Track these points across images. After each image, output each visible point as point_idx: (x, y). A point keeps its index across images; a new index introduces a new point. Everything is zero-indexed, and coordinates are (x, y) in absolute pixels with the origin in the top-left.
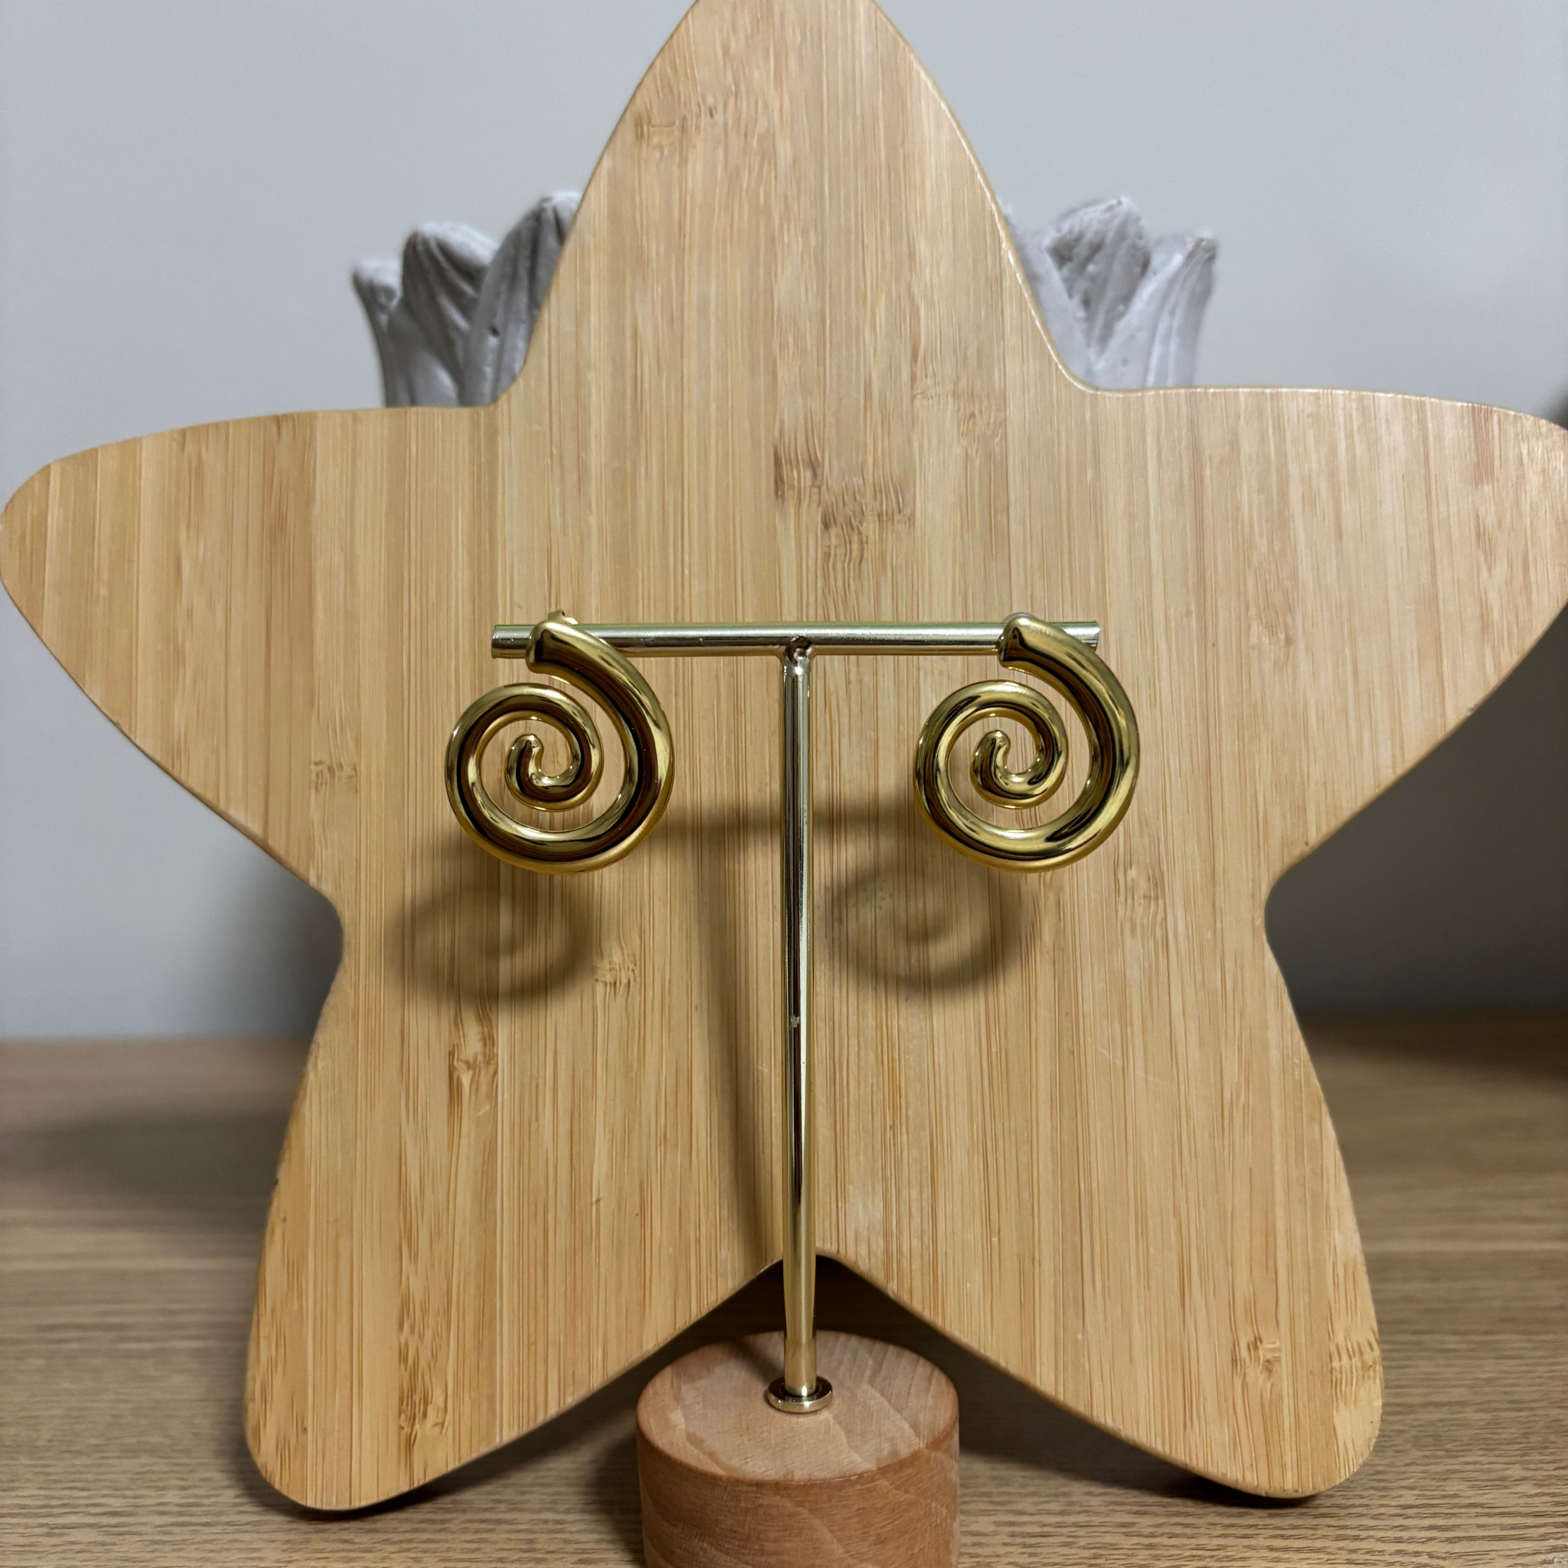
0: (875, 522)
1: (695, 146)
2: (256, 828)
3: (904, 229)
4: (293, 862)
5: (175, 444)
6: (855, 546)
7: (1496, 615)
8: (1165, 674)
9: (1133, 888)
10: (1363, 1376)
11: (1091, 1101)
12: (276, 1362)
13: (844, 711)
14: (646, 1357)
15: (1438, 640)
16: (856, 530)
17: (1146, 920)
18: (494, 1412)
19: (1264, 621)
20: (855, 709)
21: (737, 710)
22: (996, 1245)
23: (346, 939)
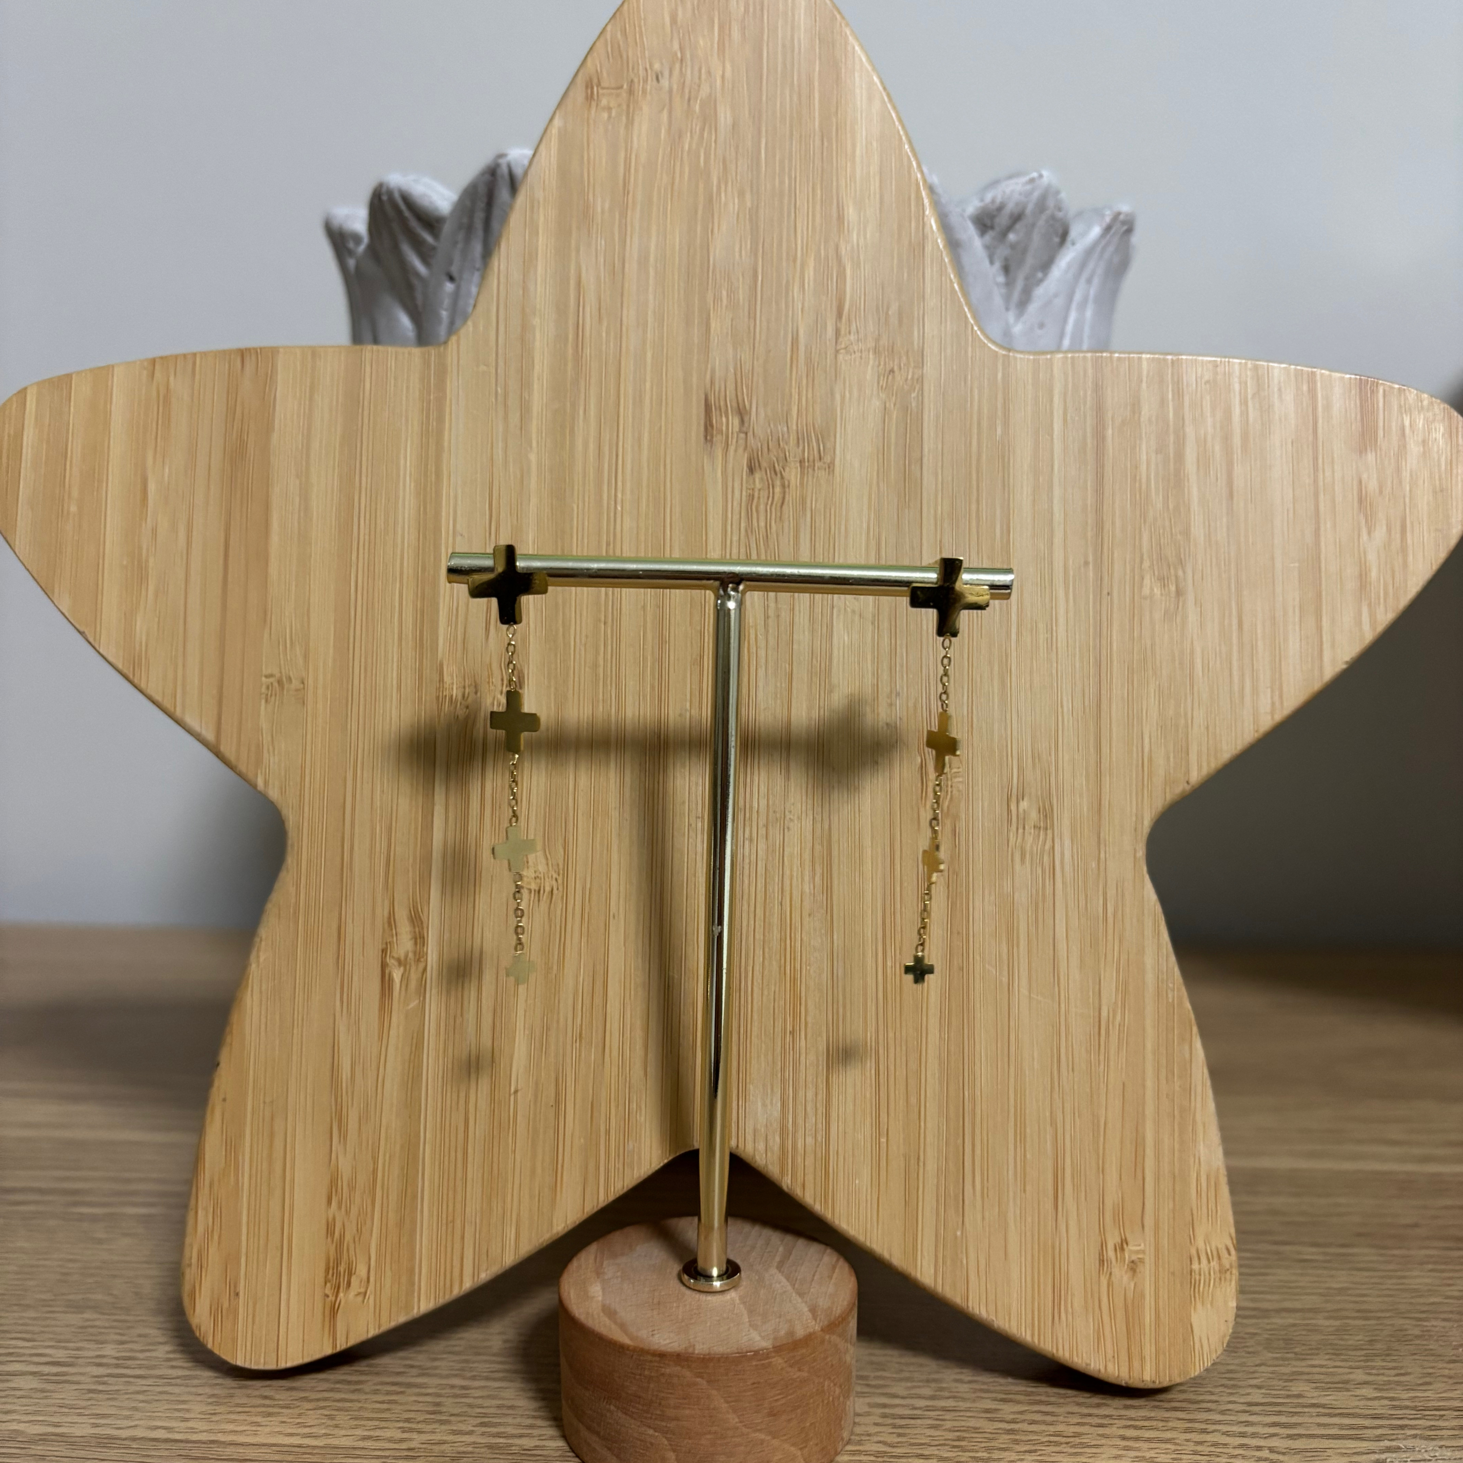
0: (796, 468)
1: (641, 109)
2: (210, 736)
3: (834, 191)
4: (243, 768)
5: (145, 372)
6: (778, 490)
7: (1374, 574)
8: (1062, 620)
9: (1024, 819)
10: (1220, 1279)
11: (978, 1015)
12: (213, 1231)
13: (762, 643)
14: (555, 1238)
15: (1319, 595)
16: (779, 475)
17: (1035, 849)
18: (413, 1284)
19: (1156, 573)
20: (772, 641)
21: (662, 641)
22: (884, 1145)
23: (290, 842)
